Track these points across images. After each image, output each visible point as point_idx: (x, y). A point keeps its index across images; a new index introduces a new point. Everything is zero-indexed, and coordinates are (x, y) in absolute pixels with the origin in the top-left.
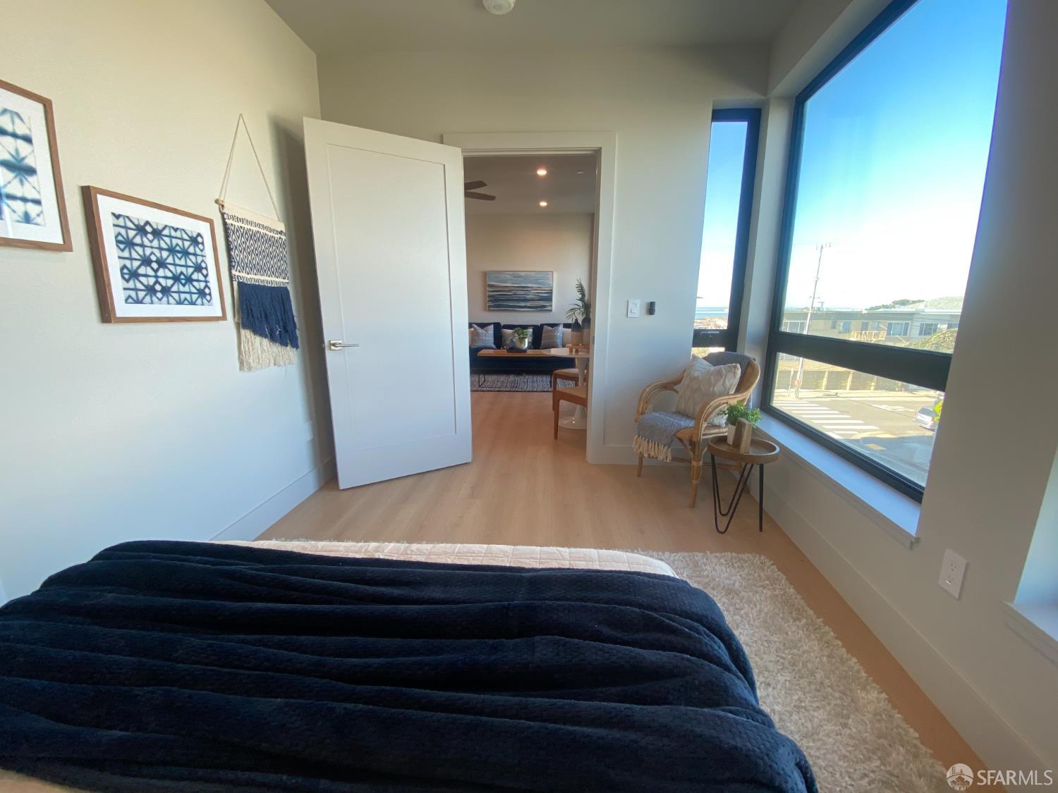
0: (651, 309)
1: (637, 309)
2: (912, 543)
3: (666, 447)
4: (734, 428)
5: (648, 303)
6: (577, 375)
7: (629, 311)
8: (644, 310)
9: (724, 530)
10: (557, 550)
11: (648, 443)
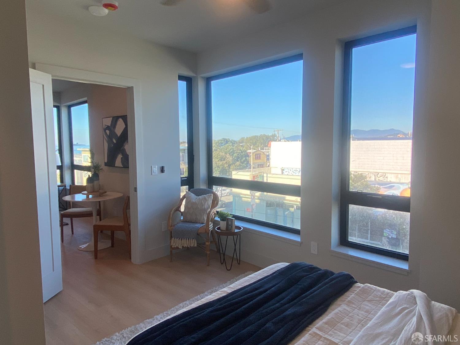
0: (162, 170)
1: (156, 169)
2: (300, 244)
3: (194, 239)
4: (225, 222)
5: (161, 167)
6: (92, 211)
7: (153, 172)
8: (159, 170)
9: (230, 269)
10: (249, 277)
11: (181, 240)
